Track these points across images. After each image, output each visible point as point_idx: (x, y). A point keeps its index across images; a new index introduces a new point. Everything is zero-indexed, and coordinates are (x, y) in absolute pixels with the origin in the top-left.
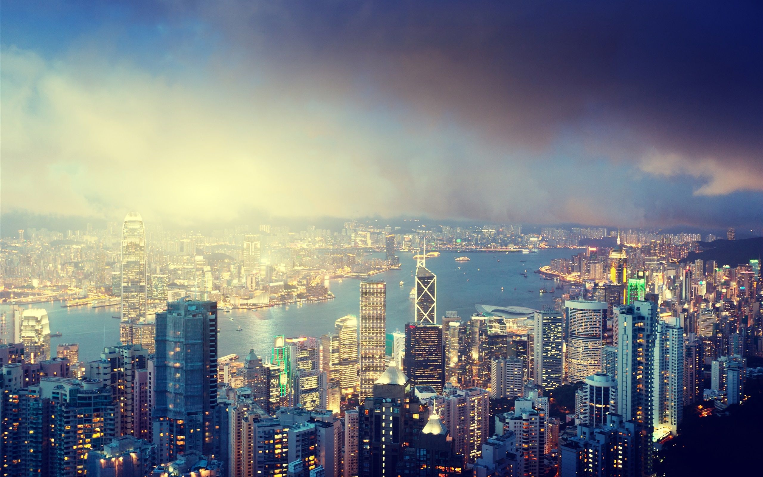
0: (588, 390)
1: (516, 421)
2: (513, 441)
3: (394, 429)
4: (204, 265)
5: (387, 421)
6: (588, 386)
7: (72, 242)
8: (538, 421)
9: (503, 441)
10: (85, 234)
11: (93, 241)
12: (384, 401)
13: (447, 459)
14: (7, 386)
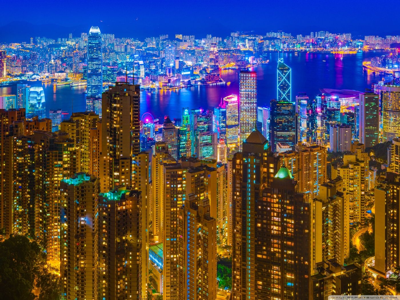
0: (394, 148)
1: (345, 169)
2: (341, 183)
3: (256, 174)
4: (139, 60)
5: (252, 168)
6: (394, 146)
7: (60, 45)
8: (360, 169)
9: (333, 183)
10: (68, 40)
11: (72, 45)
12: (249, 154)
13: (293, 196)
14: (15, 134)
